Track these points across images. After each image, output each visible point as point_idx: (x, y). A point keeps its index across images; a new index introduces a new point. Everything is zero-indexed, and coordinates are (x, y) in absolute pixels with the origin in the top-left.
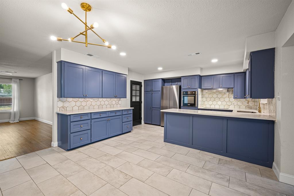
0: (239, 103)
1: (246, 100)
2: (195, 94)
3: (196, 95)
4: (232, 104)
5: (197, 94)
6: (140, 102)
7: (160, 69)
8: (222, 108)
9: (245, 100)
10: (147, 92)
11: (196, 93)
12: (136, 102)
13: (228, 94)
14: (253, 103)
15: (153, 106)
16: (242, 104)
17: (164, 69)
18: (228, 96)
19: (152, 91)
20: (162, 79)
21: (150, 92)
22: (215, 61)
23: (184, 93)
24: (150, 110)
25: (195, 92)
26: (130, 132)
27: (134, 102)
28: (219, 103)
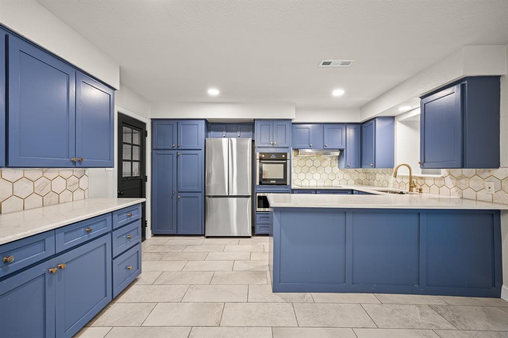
0: (347, 176)
1: (356, 170)
2: (286, 159)
3: (288, 161)
4: (337, 178)
5: (290, 160)
6: (142, 179)
7: (213, 92)
8: (321, 185)
9: (354, 171)
10: (159, 152)
11: (288, 158)
12: (132, 179)
13: (331, 161)
14: (365, 175)
15: (182, 188)
16: (350, 178)
17: (224, 94)
18: (331, 163)
19: (177, 149)
20: (205, 120)
21: (172, 152)
22: (338, 92)
23: (263, 156)
24: (172, 198)
25: (286, 154)
26: (136, 280)
27: (127, 178)
28: (317, 176)
